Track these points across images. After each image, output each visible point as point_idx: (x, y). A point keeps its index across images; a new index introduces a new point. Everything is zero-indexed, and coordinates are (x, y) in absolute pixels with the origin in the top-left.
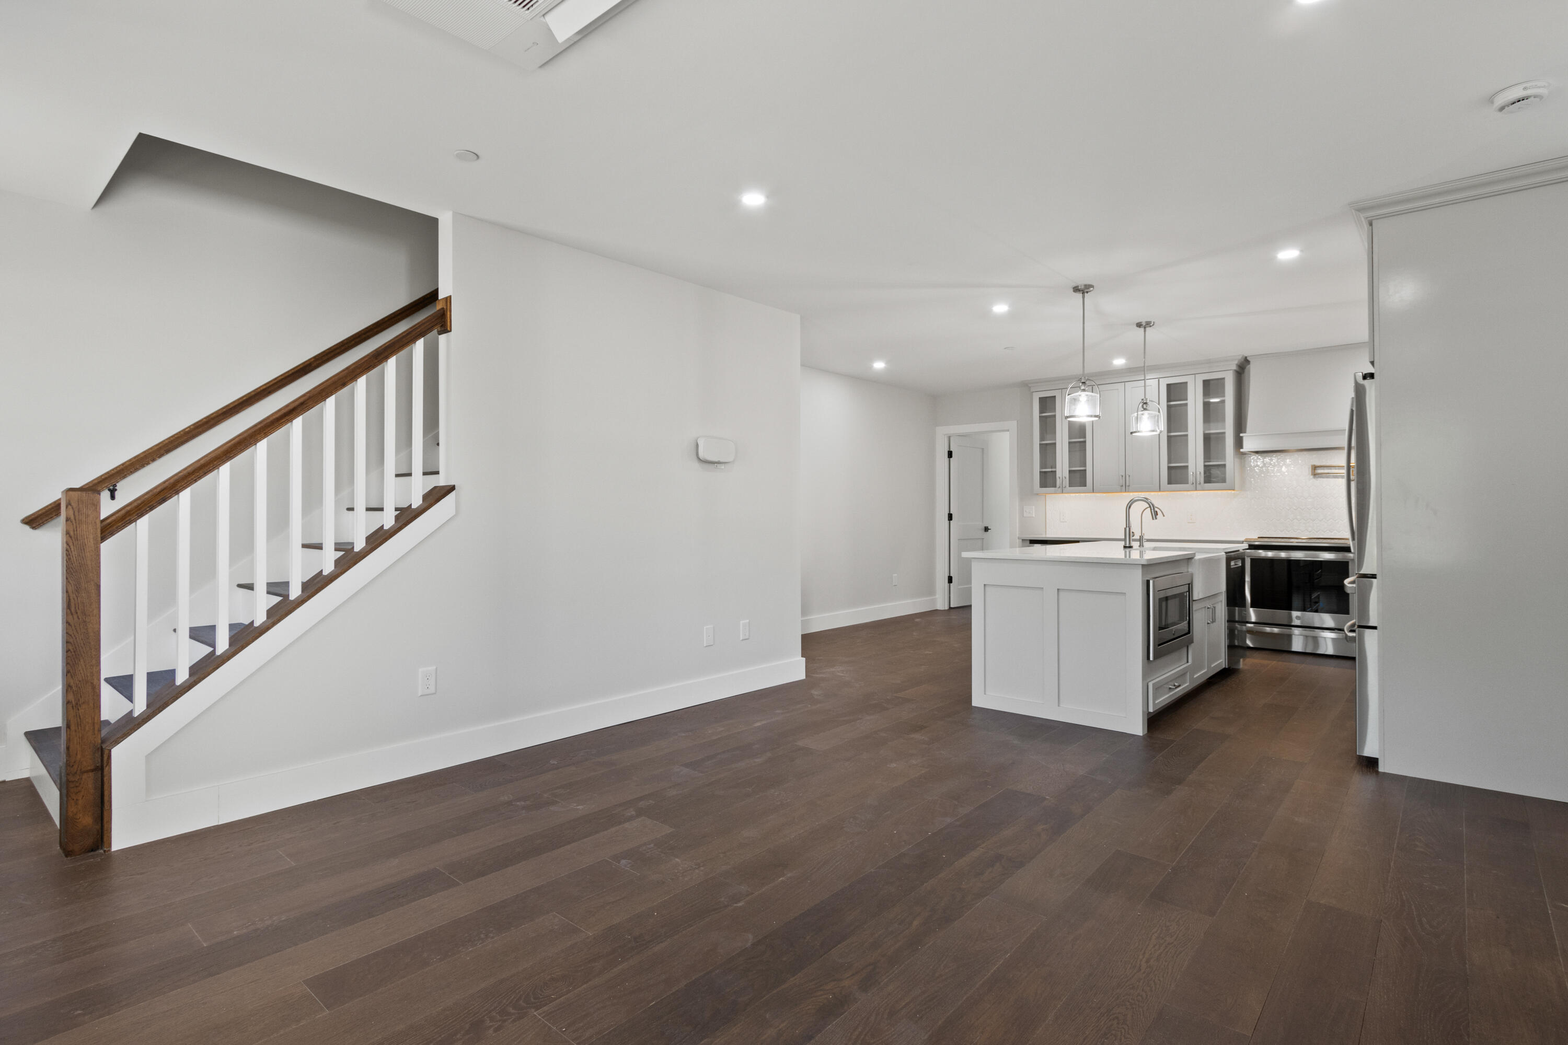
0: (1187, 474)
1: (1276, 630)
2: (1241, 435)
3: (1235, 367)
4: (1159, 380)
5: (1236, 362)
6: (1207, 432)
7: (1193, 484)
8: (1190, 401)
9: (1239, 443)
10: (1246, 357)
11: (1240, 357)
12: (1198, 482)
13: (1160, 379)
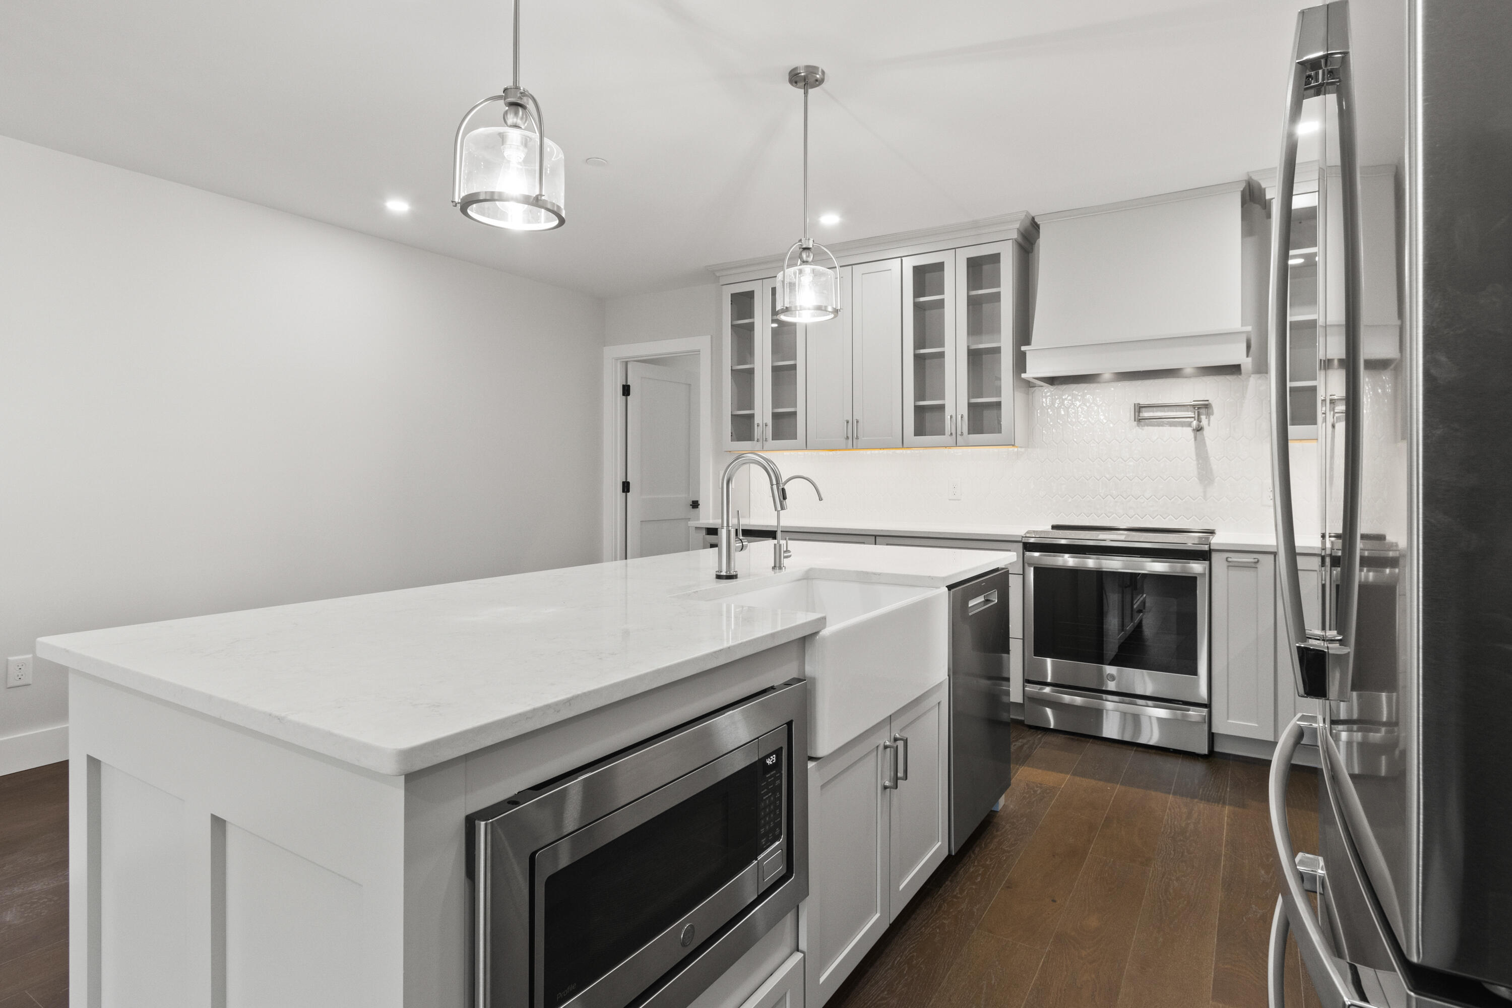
0: (943, 420)
1: (1078, 700)
2: (1023, 348)
3: (1015, 235)
4: (902, 260)
5: (1017, 225)
6: (974, 347)
7: (951, 434)
8: (948, 296)
9: (1020, 362)
10: (1033, 219)
11: (1022, 216)
12: (959, 432)
13: (903, 258)
